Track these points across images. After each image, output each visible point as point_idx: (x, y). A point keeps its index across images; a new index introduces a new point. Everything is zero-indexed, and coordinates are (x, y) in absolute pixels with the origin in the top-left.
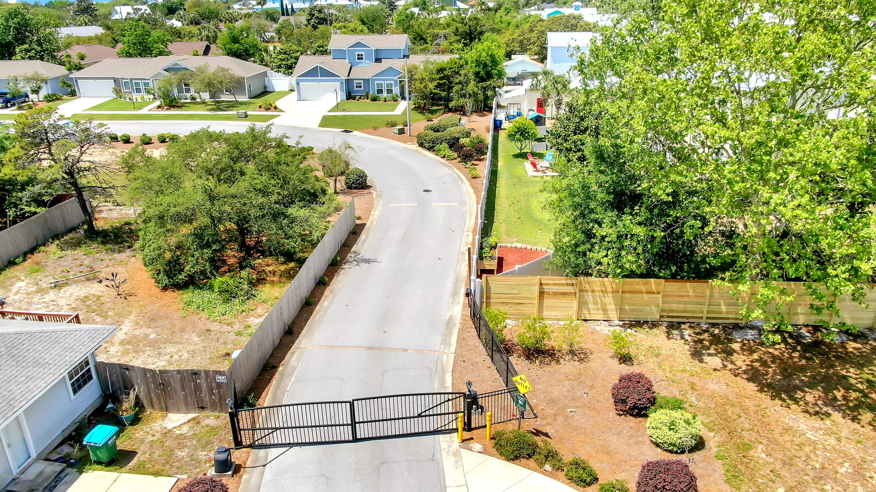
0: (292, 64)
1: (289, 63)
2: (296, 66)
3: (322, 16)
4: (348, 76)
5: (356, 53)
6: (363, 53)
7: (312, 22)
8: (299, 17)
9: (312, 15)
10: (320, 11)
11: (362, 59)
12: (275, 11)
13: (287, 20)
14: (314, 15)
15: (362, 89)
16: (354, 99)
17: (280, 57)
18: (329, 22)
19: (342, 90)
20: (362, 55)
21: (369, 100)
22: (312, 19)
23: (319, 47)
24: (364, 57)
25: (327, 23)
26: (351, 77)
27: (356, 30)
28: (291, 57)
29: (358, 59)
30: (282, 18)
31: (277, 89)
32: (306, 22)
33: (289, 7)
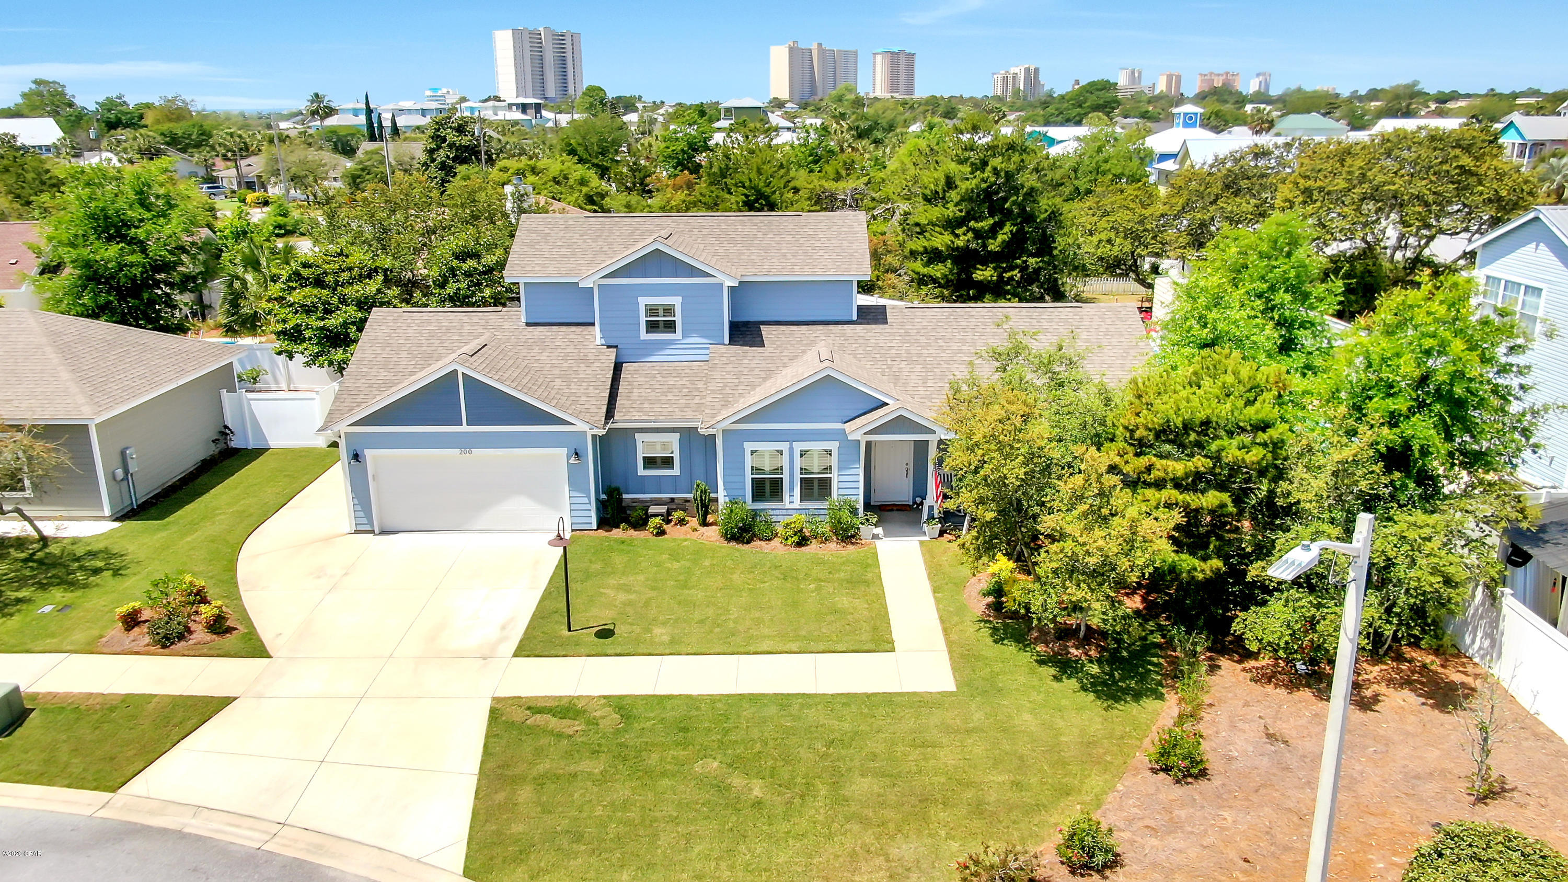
0: (345, 324)
1: (333, 322)
2: (364, 336)
3: (465, 140)
4: (610, 414)
5: (643, 301)
6: (676, 301)
7: (441, 155)
8: (406, 145)
9: (438, 139)
10: (460, 129)
11: (670, 326)
12: (354, 132)
13: (376, 152)
14: (444, 140)
15: (676, 471)
16: (640, 523)
17: (296, 297)
18: (484, 157)
19: (575, 483)
20: (669, 310)
21: (713, 533)
22: (439, 148)
23: (462, 256)
24: (678, 319)
25: (479, 160)
26: (622, 419)
27: (566, 178)
28: (343, 301)
29: (652, 327)
30: (366, 146)
31: (276, 440)
32: (423, 157)
33: (387, 123)
